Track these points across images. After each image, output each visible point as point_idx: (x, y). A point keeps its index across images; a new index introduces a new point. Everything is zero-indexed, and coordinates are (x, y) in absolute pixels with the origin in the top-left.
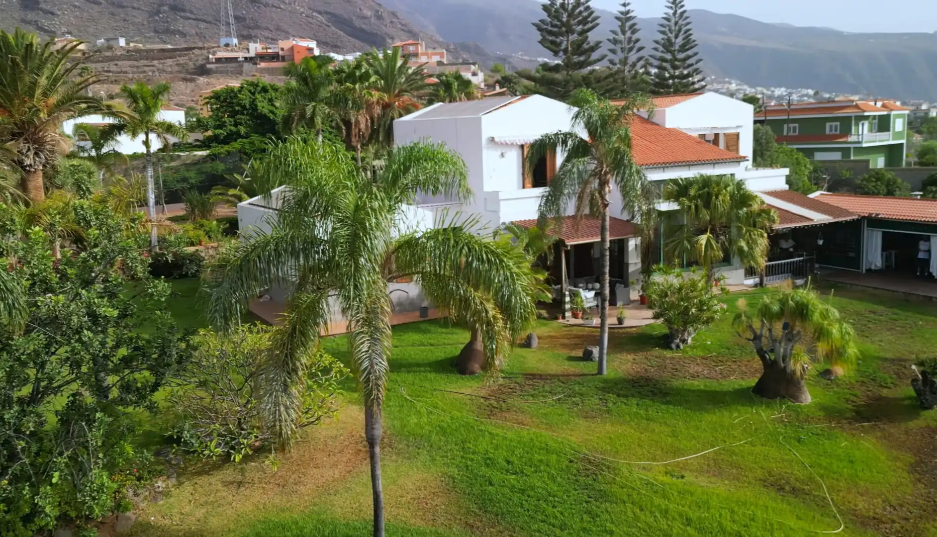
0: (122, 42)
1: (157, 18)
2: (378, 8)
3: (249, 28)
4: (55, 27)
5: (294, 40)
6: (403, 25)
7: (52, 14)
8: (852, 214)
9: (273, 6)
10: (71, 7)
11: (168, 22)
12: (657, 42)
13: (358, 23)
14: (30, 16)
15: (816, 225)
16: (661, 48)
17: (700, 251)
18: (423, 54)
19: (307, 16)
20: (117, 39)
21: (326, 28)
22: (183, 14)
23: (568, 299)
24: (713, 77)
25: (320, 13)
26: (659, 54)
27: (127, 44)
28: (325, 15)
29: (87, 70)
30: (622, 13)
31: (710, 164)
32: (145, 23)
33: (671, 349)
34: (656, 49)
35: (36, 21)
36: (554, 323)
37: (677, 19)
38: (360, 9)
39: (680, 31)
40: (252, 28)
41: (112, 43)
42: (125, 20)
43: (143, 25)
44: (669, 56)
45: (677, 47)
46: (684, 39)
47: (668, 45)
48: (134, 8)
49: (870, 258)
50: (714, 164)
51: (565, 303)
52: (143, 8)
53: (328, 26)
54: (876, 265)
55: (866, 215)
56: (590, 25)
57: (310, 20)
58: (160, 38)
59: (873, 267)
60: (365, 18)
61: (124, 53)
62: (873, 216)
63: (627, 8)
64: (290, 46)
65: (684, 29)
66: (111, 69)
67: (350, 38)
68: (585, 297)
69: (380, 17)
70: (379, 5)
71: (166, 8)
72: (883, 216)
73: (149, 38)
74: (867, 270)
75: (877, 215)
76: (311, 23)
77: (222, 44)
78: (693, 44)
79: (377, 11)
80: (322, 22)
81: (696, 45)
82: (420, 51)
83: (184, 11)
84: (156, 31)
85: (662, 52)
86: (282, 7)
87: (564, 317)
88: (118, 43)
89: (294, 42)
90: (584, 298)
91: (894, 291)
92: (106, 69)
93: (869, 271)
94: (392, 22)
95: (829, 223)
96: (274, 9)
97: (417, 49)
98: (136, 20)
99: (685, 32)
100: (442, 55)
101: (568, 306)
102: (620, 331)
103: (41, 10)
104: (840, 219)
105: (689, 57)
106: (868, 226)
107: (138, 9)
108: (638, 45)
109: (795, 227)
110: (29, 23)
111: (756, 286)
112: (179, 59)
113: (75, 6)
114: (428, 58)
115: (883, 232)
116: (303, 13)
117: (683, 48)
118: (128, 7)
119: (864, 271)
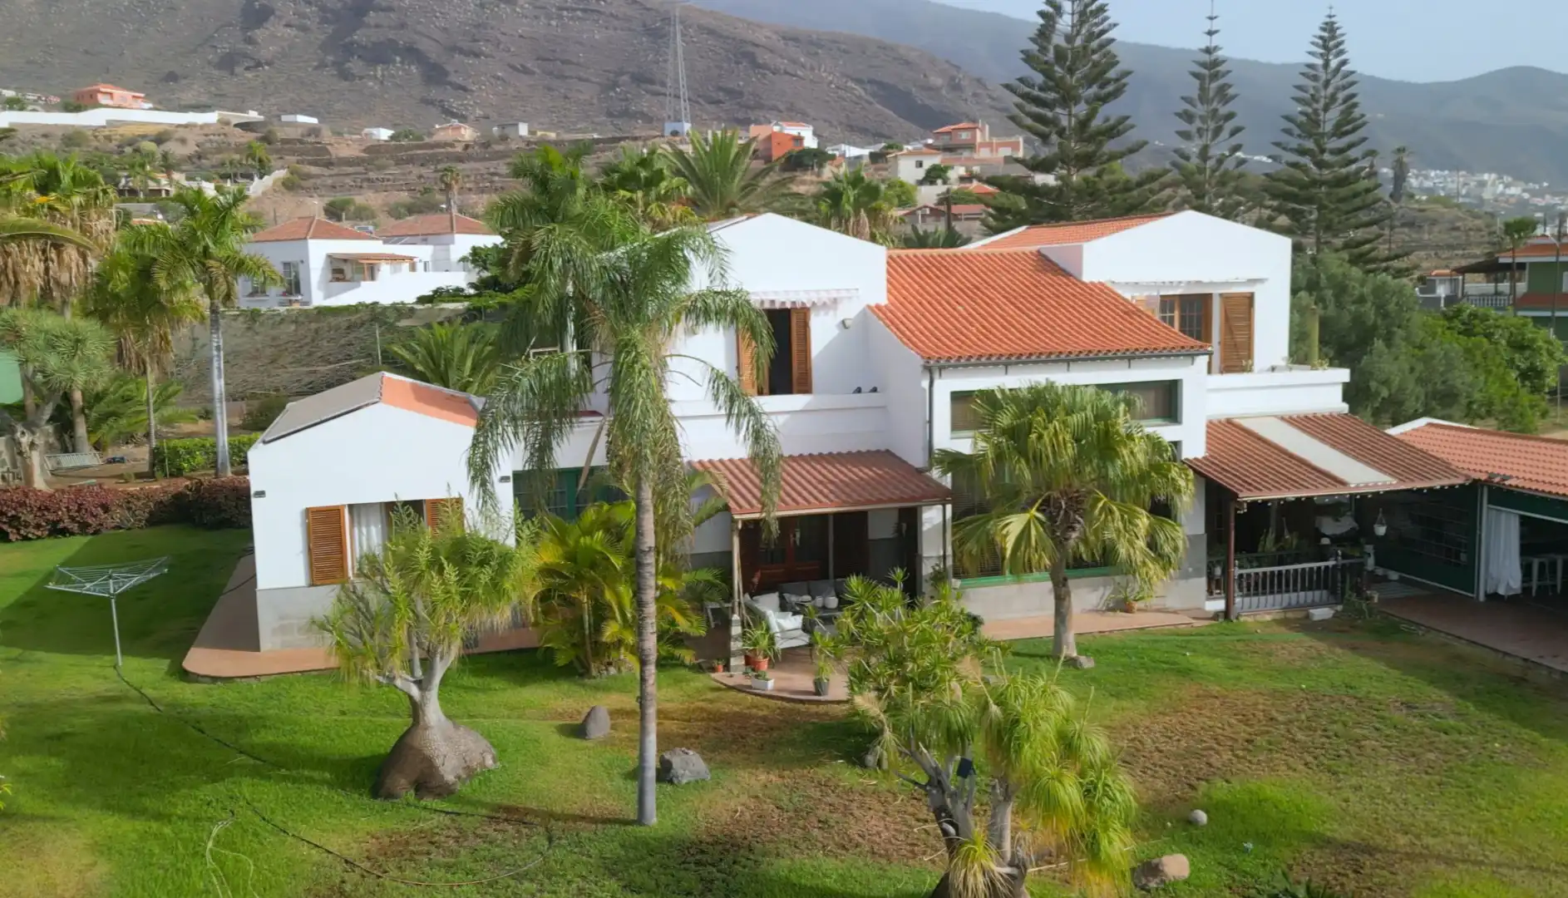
0: (523, 129)
1: (612, 94)
2: (955, 73)
3: (748, 107)
4: (467, 110)
5: (777, 124)
6: (993, 99)
7: (464, 89)
8: (1455, 472)
9: (786, 73)
10: (492, 80)
11: (627, 100)
12: (1288, 118)
13: (921, 98)
14: (434, 93)
15: (1351, 495)
16: (1297, 131)
17: (1003, 550)
18: (983, 145)
19: (838, 88)
20: (517, 125)
21: (866, 105)
22: (650, 87)
23: (736, 630)
24: (1545, 184)
25: (859, 81)
26: (1294, 143)
27: (532, 132)
28: (868, 87)
29: (452, 171)
30: (1203, 65)
31: (1121, 358)
32: (595, 101)
33: (863, 765)
34: (1288, 132)
35: (441, 101)
36: (701, 681)
37: (1329, 77)
38: (925, 76)
39: (1333, 98)
40: (752, 108)
41: (508, 131)
42: (566, 97)
43: (592, 104)
44: (1310, 144)
45: (1328, 127)
46: (1342, 112)
47: (1310, 126)
48: (580, 79)
49: (1493, 569)
50: (1130, 359)
51: (729, 637)
52: (594, 79)
53: (871, 103)
54: (1508, 586)
55: (1484, 477)
56: (1110, 88)
57: (841, 93)
58: (614, 125)
59: (1501, 591)
60: (930, 89)
61: (523, 145)
62: (1497, 480)
63: (1214, 56)
64: (768, 133)
65: (1341, 96)
66: (499, 171)
67: (901, 120)
68: (779, 626)
69: (956, 87)
70: (958, 68)
71: (625, 78)
72: (1521, 483)
73: (598, 124)
74: (1487, 595)
75: (1505, 478)
76: (844, 99)
77: (667, 133)
78: (1360, 122)
79: (953, 78)
80: (860, 97)
81: (1364, 124)
82: (979, 139)
83: (652, 82)
84: (610, 114)
85: (1299, 136)
86: (799, 73)
87: (727, 667)
88: (517, 130)
89: (776, 129)
90: (775, 629)
91: (1506, 654)
92: (492, 170)
93: (1493, 597)
94: (975, 95)
95: (1386, 492)
96: (787, 77)
97: (974, 137)
98: (582, 97)
99: (1345, 101)
100: (1015, 146)
101: (736, 645)
102: (814, 708)
103: (450, 83)
104: (1418, 485)
105: (1351, 146)
106: (1489, 502)
107: (587, 80)
108: (1229, 126)
109: (1298, 499)
110: (430, 103)
111: (1216, 616)
112: (599, 154)
113: (498, 78)
114: (992, 151)
115: (1522, 517)
116: (831, 82)
117: (1338, 131)
118: (571, 77)
119: (1482, 598)
